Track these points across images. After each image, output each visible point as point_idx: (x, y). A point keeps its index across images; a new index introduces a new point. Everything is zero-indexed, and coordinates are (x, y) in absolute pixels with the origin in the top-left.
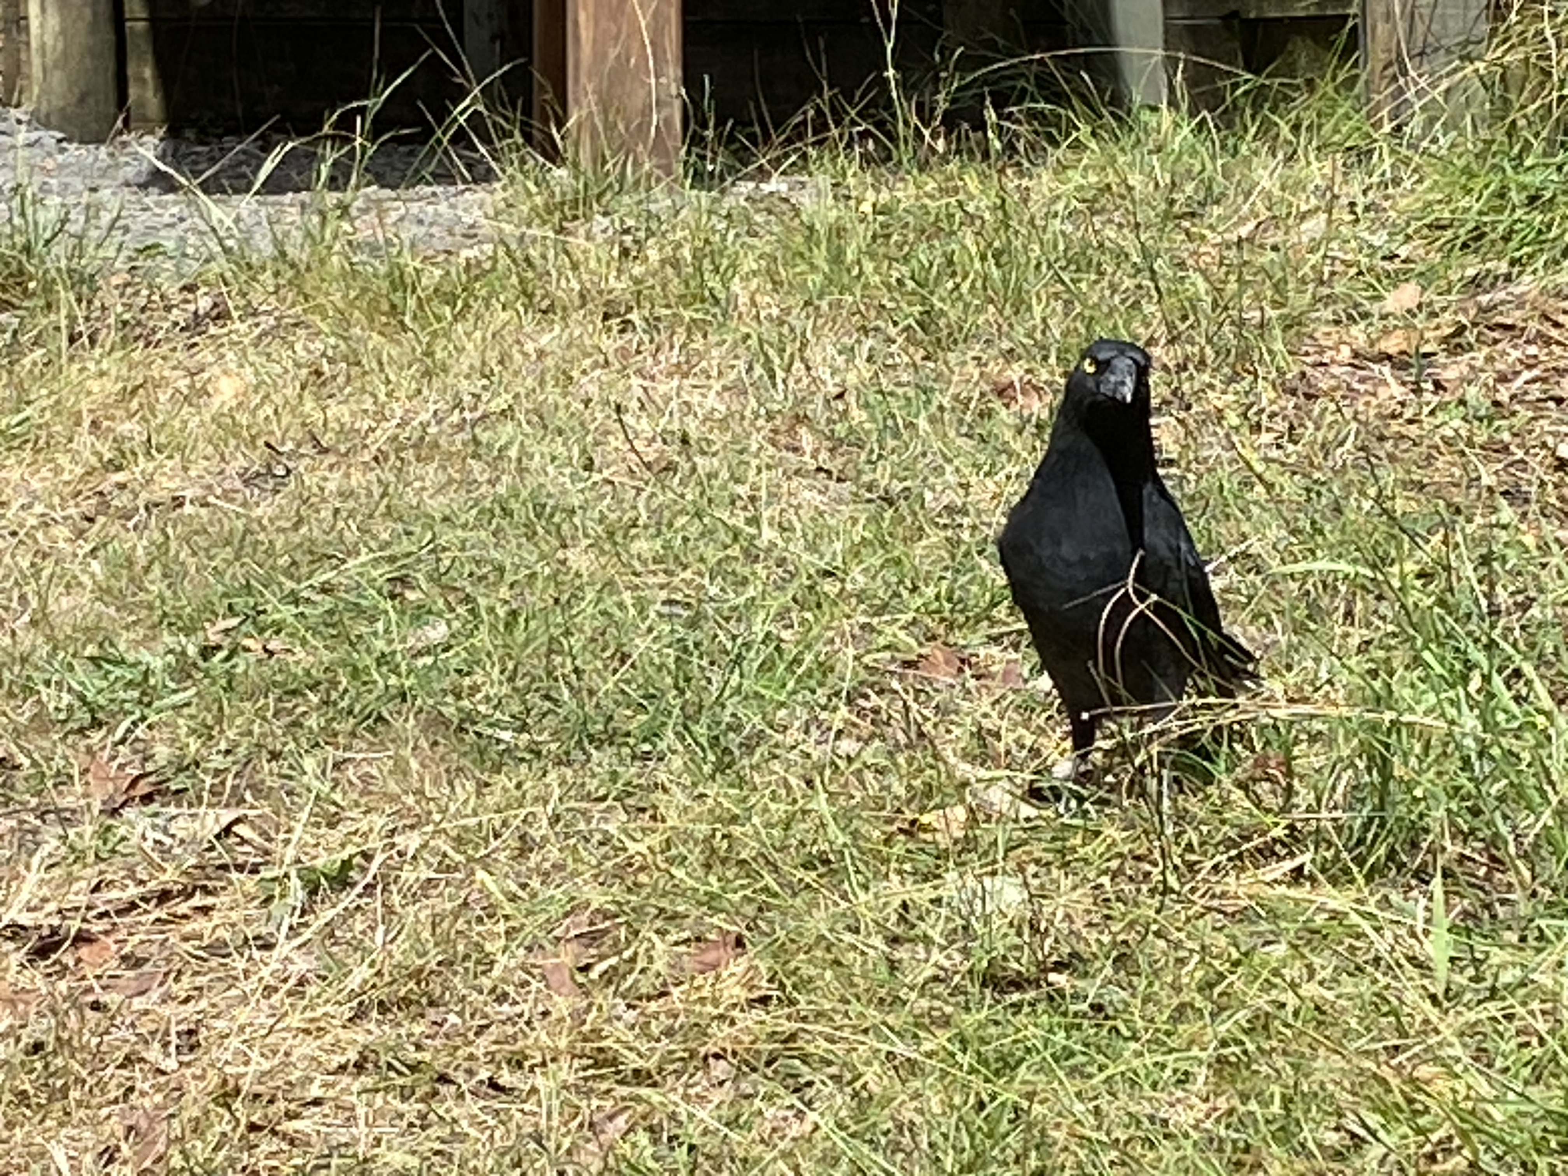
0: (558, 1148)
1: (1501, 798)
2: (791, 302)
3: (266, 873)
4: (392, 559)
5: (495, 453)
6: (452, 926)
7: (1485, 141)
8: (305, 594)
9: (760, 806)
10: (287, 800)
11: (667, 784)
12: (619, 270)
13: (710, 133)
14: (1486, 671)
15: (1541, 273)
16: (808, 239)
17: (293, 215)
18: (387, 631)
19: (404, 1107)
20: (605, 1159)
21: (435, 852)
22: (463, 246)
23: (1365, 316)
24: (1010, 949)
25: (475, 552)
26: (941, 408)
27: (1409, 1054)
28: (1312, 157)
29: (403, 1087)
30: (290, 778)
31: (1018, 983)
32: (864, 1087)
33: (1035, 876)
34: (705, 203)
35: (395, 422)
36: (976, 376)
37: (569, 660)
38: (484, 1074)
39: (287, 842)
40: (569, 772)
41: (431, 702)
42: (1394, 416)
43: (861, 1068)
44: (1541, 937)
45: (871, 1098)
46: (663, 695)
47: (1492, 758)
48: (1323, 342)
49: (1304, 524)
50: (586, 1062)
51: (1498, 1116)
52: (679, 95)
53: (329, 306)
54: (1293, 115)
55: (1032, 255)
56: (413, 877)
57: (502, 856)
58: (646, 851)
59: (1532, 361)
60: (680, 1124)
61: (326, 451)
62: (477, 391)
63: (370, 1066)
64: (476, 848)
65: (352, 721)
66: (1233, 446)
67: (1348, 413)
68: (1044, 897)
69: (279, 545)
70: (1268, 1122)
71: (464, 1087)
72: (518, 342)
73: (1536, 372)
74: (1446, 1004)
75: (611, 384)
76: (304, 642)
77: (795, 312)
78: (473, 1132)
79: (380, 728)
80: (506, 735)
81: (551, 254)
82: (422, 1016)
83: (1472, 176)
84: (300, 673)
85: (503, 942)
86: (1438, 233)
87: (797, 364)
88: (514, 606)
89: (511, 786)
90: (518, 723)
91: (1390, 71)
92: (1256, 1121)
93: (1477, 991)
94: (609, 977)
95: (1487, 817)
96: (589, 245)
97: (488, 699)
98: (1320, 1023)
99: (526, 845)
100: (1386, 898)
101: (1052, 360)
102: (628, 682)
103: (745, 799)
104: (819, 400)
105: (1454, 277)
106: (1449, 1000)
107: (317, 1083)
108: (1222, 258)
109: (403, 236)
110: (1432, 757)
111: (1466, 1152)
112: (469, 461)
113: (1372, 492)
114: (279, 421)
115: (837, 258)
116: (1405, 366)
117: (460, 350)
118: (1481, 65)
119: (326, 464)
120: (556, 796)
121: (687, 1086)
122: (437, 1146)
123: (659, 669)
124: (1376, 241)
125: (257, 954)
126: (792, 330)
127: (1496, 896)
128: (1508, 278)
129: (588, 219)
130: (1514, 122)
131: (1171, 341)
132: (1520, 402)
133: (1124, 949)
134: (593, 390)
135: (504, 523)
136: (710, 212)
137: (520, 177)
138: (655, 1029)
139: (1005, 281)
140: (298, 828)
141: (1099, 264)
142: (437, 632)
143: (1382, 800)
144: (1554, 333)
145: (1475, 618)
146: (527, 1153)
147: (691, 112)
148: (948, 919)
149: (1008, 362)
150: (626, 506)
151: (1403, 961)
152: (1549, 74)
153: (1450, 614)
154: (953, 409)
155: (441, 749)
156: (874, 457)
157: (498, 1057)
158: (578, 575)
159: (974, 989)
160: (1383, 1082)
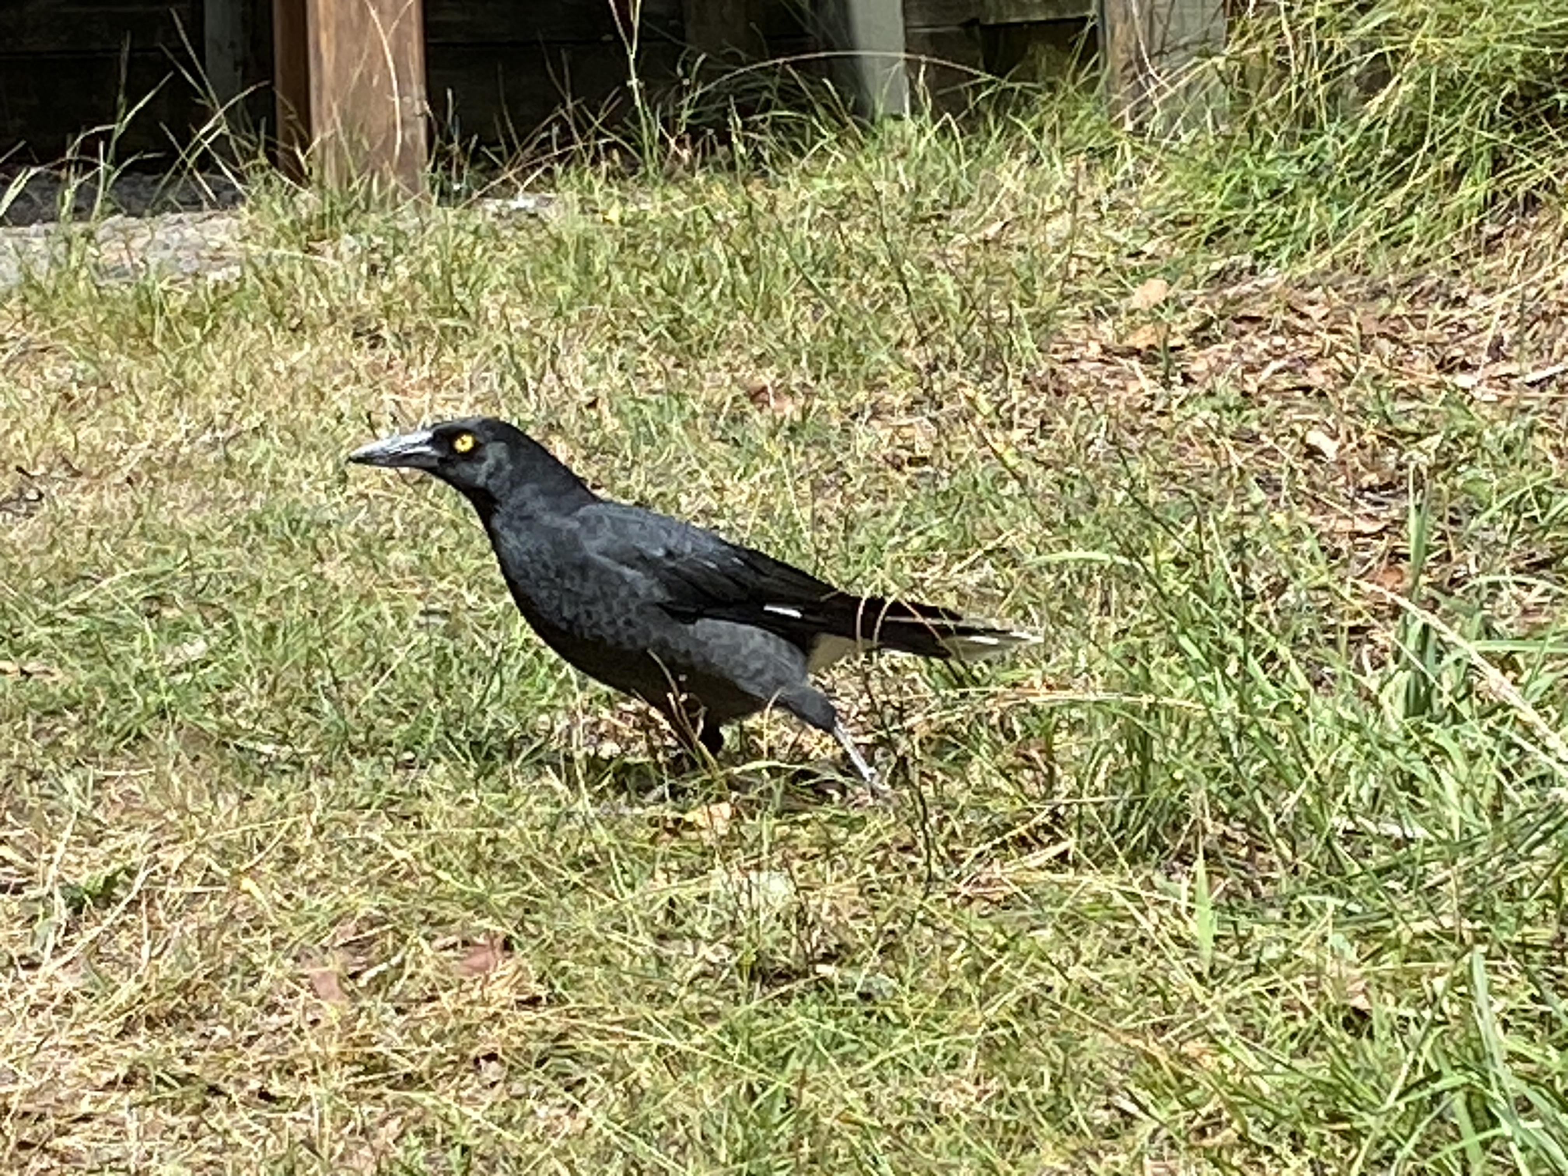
0: (331, 1155)
1: (1261, 779)
2: (542, 313)
3: (29, 893)
4: (148, 578)
5: (249, 471)
6: (218, 938)
7: (1225, 137)
8: (60, 615)
9: (523, 810)
10: (49, 819)
11: (431, 791)
12: (368, 287)
13: (455, 147)
14: (1241, 653)
15: (1285, 265)
16: (556, 251)
17: (38, 244)
18: (145, 649)
19: (173, 1120)
20: (378, 1163)
21: (199, 866)
22: (209, 268)
23: (1114, 312)
24: (777, 942)
25: (230, 569)
26: (694, 414)
27: (1177, 1031)
28: (1056, 159)
29: (174, 1099)
30: (50, 797)
31: (787, 975)
32: (636, 1082)
33: (800, 870)
34: (452, 220)
35: (145, 444)
36: (728, 382)
37: (328, 673)
38: (254, 1085)
39: (50, 862)
40: (331, 783)
41: (190, 718)
42: (1143, 409)
43: (631, 1064)
44: (1304, 913)
45: (643, 1092)
46: (424, 702)
47: (1252, 740)
48: (1070, 338)
49: (1058, 515)
50: (355, 1069)
51: (1266, 1090)
52: (424, 114)
53: (77, 330)
54: (1035, 118)
55: (781, 261)
56: (177, 891)
57: (267, 868)
58: (411, 858)
59: (1279, 352)
60: (453, 1126)
61: (77, 474)
62: (229, 410)
63: (140, 1081)
64: (241, 861)
65: (112, 739)
66: (986, 443)
67: (1098, 408)
68: (811, 889)
69: (33, 568)
70: (1038, 1103)
71: (235, 1098)
72: (268, 360)
73: (1282, 363)
74: (1211, 982)
75: (364, 398)
76: (61, 664)
77: (545, 324)
78: (245, 1142)
79: (141, 745)
80: (268, 749)
81: (299, 272)
82: (191, 1029)
83: (1215, 172)
84: (58, 693)
85: (270, 953)
86: (1182, 229)
87: (550, 375)
88: (272, 619)
89: (274, 797)
90: (279, 736)
91: (1129, 72)
92: (1026, 1104)
93: (1241, 968)
94: (379, 984)
95: (1247, 797)
96: (337, 264)
97: (248, 712)
98: (1088, 1004)
99: (291, 857)
100: (1148, 878)
101: (804, 364)
102: (389, 692)
103: (510, 804)
104: (571, 408)
105: (1200, 273)
106: (1215, 978)
107: (87, 1099)
108: (969, 260)
109: (150, 260)
110: (1190, 741)
111: (1236, 1125)
112: (222, 479)
113: (1125, 482)
114: (29, 446)
115: (586, 269)
116: (1155, 360)
117: (210, 370)
118: (1220, 61)
119: (78, 486)
120: (319, 806)
121: (458, 1089)
122: (209, 1157)
123: (420, 678)
124: (1120, 237)
125: (23, 974)
126: (543, 341)
127: (1258, 874)
128: (1253, 271)
129: (336, 237)
130: (1254, 116)
131: (923, 342)
132: (1269, 392)
133: (891, 939)
134: (345, 406)
135: (259, 539)
136: (457, 228)
137: (266, 198)
138: (425, 1034)
139: (754, 285)
140: (60, 848)
141: (847, 269)
142: (196, 649)
143: (1142, 784)
144: (1300, 323)
145: (1229, 604)
146: (300, 1161)
147: (435, 127)
148: (715, 915)
149: (759, 367)
150: (381, 519)
151: (1168, 941)
152: (1288, 68)
153: (1205, 599)
154: (706, 415)
155: (201, 764)
156: (628, 464)
157: (269, 1067)
158: (336, 588)
159: (742, 984)
160: (1153, 1060)
